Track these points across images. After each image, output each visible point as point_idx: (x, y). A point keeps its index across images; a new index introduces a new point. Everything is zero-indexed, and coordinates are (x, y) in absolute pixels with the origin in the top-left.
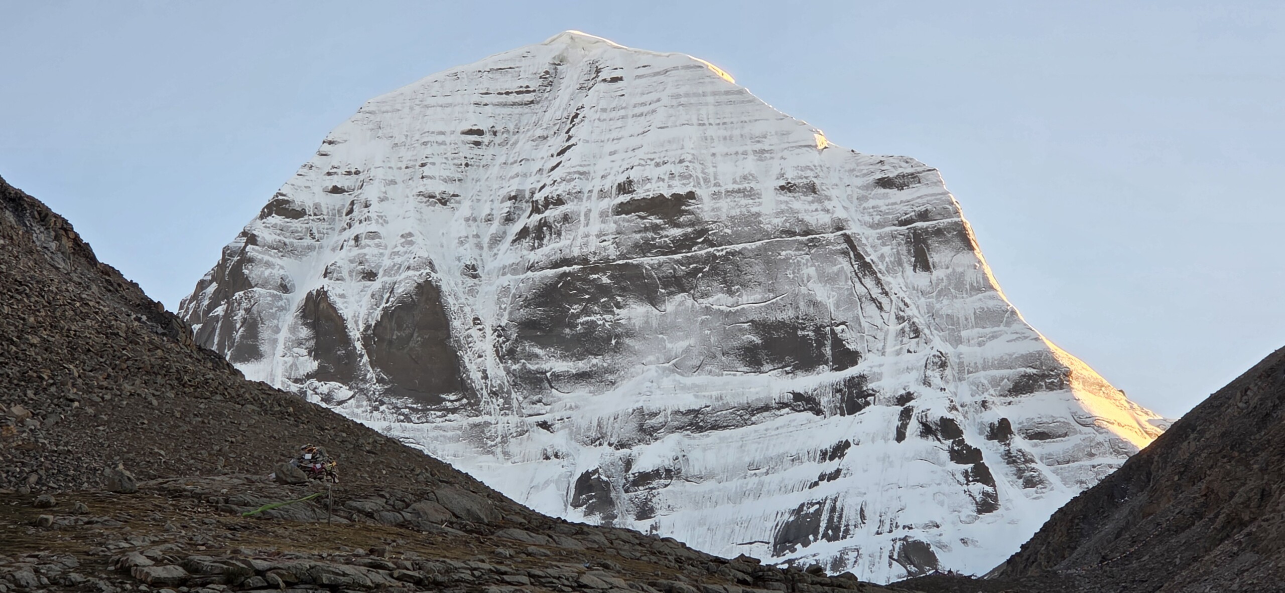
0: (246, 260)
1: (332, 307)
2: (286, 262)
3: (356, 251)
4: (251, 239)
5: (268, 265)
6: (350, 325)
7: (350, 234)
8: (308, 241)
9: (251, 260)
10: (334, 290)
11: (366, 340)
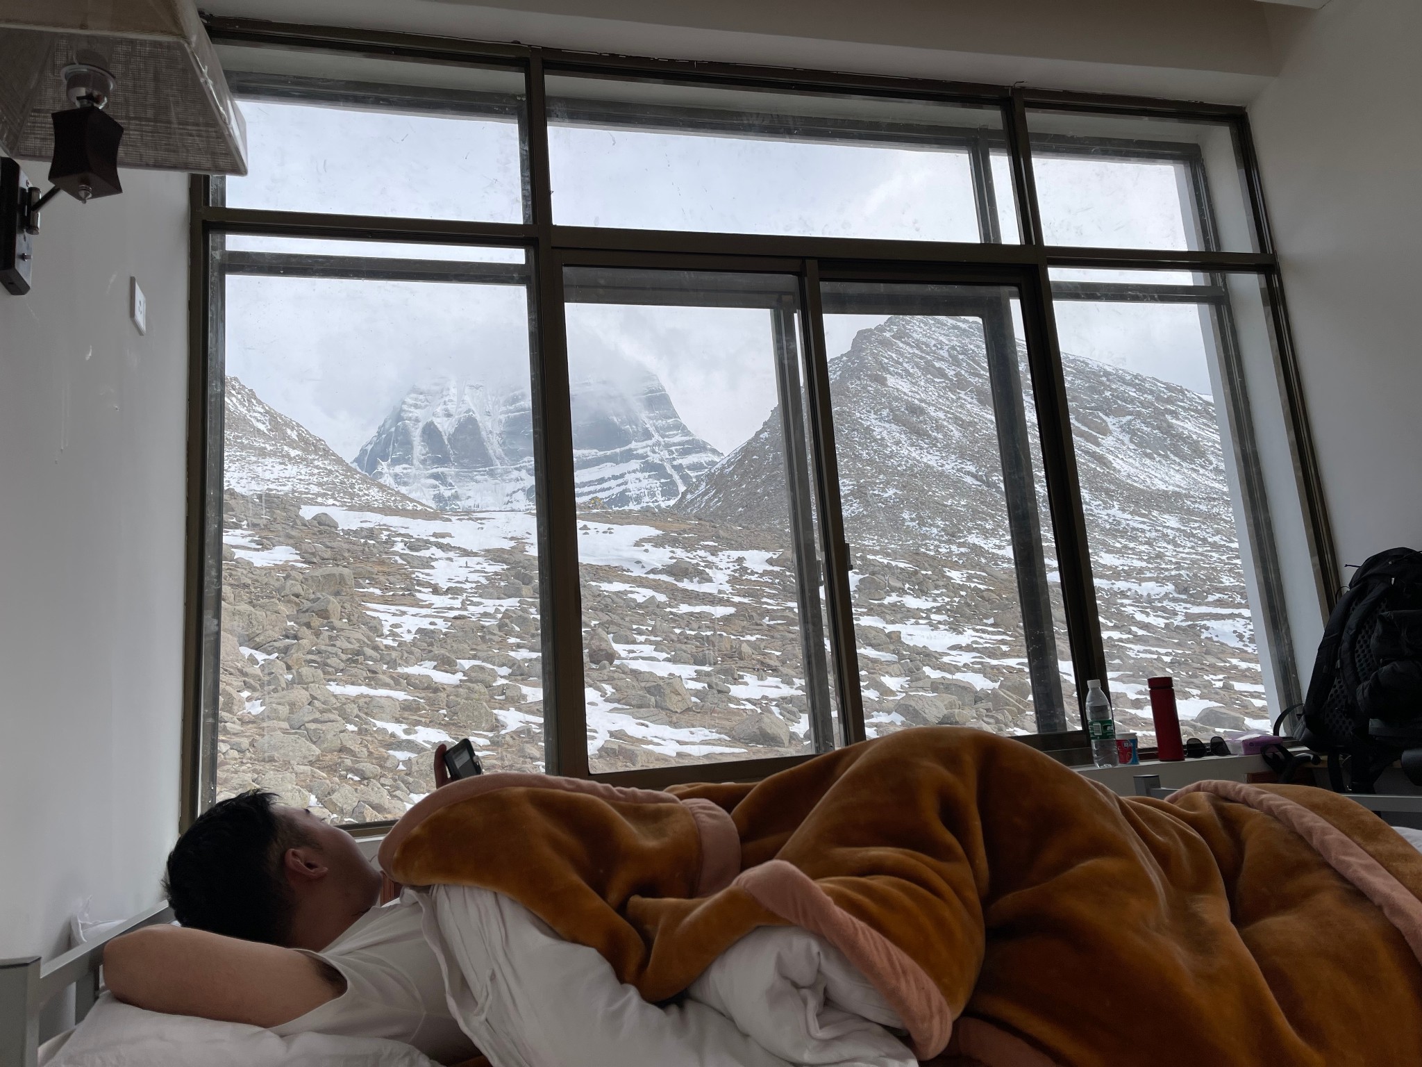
0: (402, 410)
1: (435, 426)
2: (418, 411)
3: (445, 407)
4: (404, 403)
5: (410, 412)
6: (443, 434)
7: (443, 400)
8: (426, 403)
9: (404, 411)
10: (437, 421)
11: (449, 440)
